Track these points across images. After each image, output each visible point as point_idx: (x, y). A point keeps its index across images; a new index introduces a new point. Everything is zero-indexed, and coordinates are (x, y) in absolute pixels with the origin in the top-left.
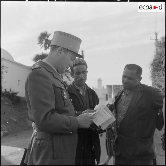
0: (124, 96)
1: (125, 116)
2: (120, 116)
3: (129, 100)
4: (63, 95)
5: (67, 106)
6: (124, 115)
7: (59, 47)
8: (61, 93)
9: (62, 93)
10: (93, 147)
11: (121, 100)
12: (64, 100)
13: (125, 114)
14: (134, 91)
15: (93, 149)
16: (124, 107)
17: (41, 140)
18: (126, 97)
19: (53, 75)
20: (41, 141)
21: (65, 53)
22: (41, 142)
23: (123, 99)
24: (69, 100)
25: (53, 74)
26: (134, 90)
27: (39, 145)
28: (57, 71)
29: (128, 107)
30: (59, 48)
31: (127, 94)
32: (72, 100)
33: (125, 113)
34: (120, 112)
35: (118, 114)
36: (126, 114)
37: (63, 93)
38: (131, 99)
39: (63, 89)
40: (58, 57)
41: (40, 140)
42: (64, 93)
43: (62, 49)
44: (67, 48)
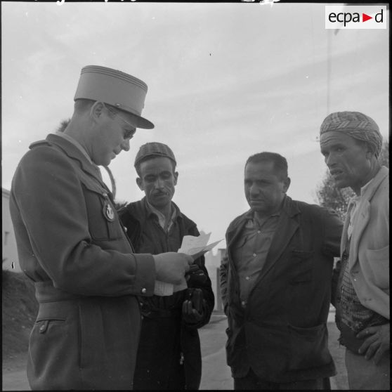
0: (252, 229)
1: (260, 275)
2: (247, 278)
3: (266, 239)
4: (104, 210)
5: (114, 239)
6: (256, 273)
7: (95, 101)
8: (99, 205)
9: (102, 206)
10: (182, 358)
11: (246, 240)
12: (108, 223)
13: (259, 271)
14: (278, 216)
15: (181, 363)
16: (255, 255)
17: (50, 321)
18: (259, 232)
19: (81, 167)
20: (48, 324)
21: (109, 115)
22: (50, 326)
23: (252, 238)
24: (121, 227)
25: (81, 163)
26: (279, 214)
27: (44, 332)
28: (92, 160)
29: (266, 253)
30: (96, 103)
31: (261, 225)
32: (126, 229)
33: (260, 269)
34: (245, 269)
35: (241, 274)
36: (263, 270)
37: (104, 208)
38: (271, 237)
39: (104, 198)
40: (94, 124)
41: (46, 322)
42: (107, 206)
43: (102, 107)
44: (113, 104)
